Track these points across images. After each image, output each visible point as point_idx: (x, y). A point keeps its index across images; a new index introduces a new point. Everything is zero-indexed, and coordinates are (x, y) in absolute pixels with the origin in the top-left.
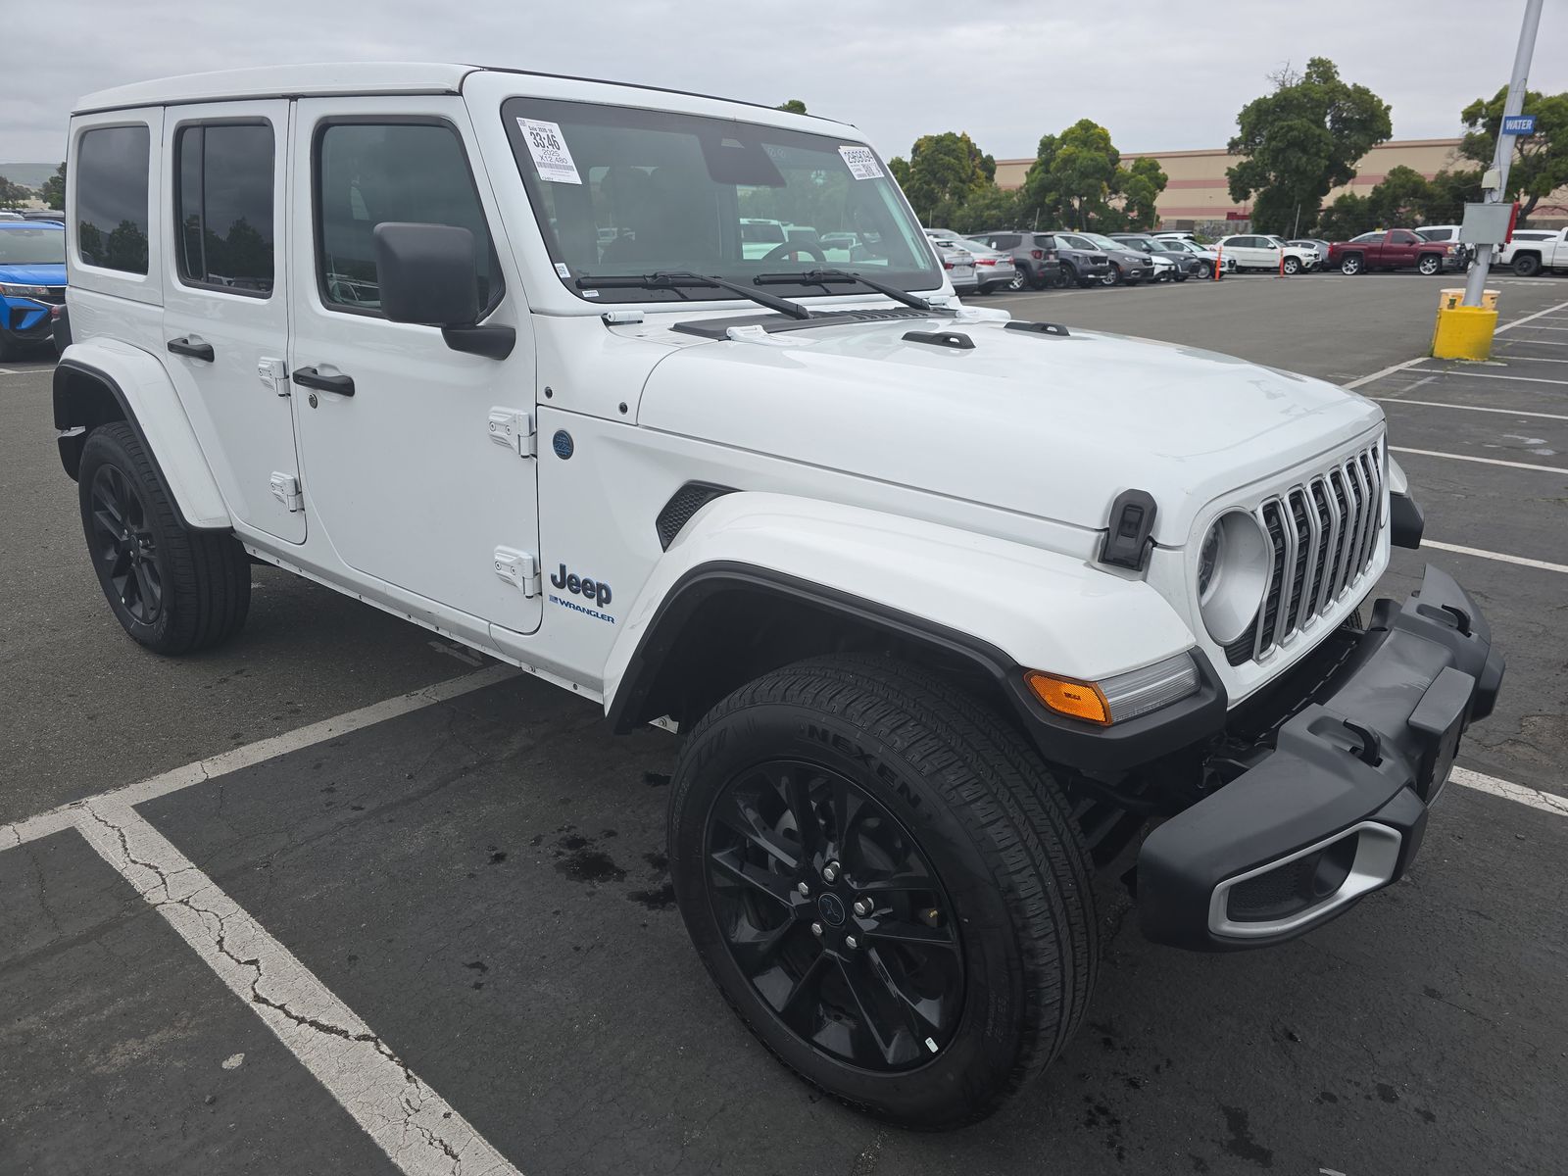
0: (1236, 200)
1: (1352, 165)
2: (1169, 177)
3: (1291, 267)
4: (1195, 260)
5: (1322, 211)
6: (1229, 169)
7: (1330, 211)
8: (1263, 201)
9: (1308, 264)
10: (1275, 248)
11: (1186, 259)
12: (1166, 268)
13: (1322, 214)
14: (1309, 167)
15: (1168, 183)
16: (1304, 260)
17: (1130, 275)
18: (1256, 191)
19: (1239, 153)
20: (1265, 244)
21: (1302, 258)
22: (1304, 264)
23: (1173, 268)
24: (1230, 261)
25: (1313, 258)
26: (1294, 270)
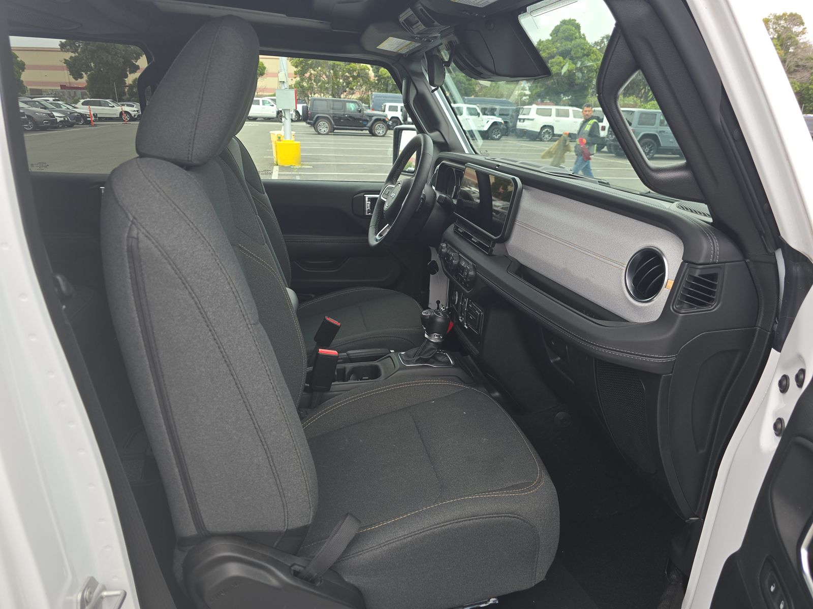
0: (76, 79)
1: (136, 62)
2: (26, 63)
3: (127, 118)
4: (76, 114)
5: (127, 86)
6: (65, 60)
7: (130, 86)
8: (91, 79)
9: (135, 115)
10: (113, 107)
11: (71, 113)
12: (62, 119)
13: (127, 88)
14: (114, 62)
15: (25, 66)
16: (133, 114)
17: (43, 124)
18: (86, 74)
19: (68, 51)
20: (107, 105)
21: (131, 112)
22: (133, 116)
23: (66, 119)
24: (94, 114)
25: (137, 112)
26: (128, 119)
